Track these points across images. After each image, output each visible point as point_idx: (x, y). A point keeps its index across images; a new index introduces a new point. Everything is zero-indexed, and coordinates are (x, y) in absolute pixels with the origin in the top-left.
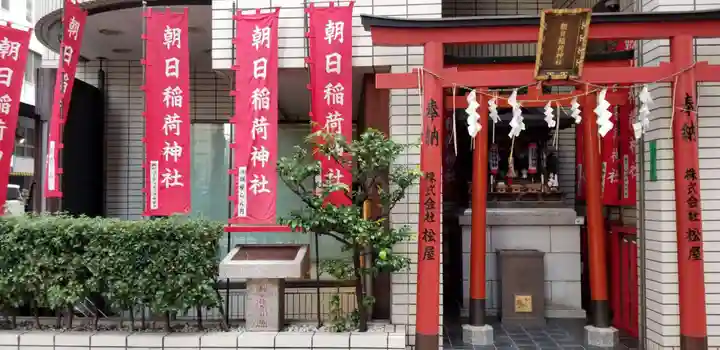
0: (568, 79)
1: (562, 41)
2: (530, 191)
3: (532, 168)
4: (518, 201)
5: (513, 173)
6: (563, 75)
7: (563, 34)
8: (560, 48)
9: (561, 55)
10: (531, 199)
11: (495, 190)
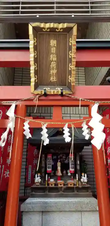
0: (62, 95)
1: (53, 58)
2: (69, 186)
3: (72, 170)
4: (61, 193)
5: (59, 173)
6: (58, 90)
7: (53, 50)
8: (53, 65)
9: (55, 71)
10: (70, 191)
11: (48, 184)
